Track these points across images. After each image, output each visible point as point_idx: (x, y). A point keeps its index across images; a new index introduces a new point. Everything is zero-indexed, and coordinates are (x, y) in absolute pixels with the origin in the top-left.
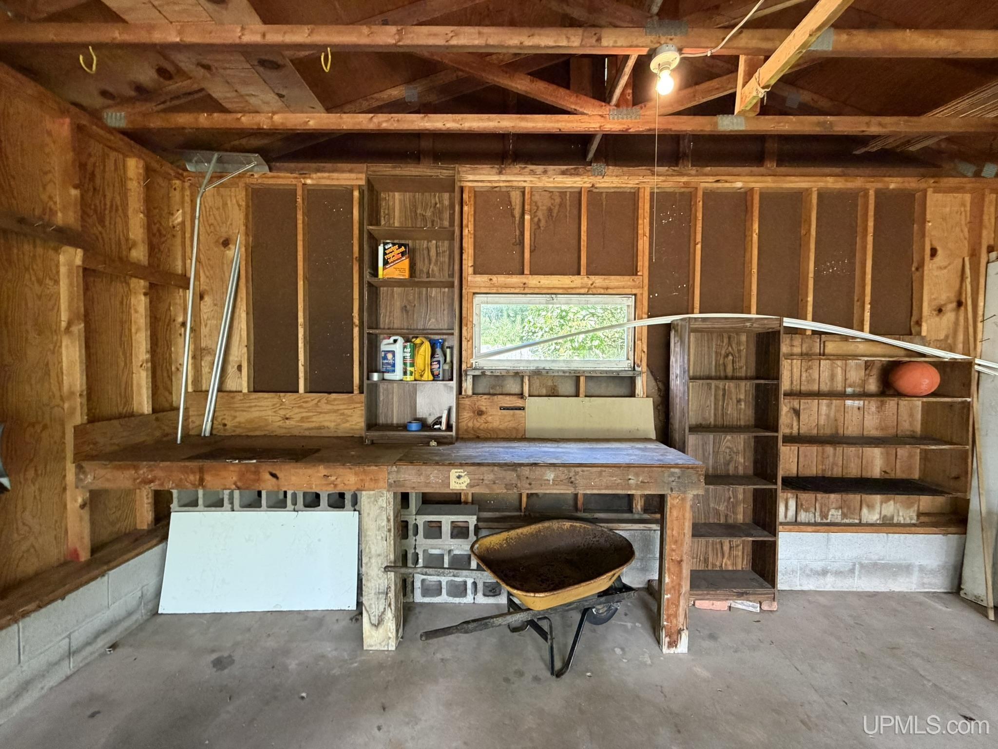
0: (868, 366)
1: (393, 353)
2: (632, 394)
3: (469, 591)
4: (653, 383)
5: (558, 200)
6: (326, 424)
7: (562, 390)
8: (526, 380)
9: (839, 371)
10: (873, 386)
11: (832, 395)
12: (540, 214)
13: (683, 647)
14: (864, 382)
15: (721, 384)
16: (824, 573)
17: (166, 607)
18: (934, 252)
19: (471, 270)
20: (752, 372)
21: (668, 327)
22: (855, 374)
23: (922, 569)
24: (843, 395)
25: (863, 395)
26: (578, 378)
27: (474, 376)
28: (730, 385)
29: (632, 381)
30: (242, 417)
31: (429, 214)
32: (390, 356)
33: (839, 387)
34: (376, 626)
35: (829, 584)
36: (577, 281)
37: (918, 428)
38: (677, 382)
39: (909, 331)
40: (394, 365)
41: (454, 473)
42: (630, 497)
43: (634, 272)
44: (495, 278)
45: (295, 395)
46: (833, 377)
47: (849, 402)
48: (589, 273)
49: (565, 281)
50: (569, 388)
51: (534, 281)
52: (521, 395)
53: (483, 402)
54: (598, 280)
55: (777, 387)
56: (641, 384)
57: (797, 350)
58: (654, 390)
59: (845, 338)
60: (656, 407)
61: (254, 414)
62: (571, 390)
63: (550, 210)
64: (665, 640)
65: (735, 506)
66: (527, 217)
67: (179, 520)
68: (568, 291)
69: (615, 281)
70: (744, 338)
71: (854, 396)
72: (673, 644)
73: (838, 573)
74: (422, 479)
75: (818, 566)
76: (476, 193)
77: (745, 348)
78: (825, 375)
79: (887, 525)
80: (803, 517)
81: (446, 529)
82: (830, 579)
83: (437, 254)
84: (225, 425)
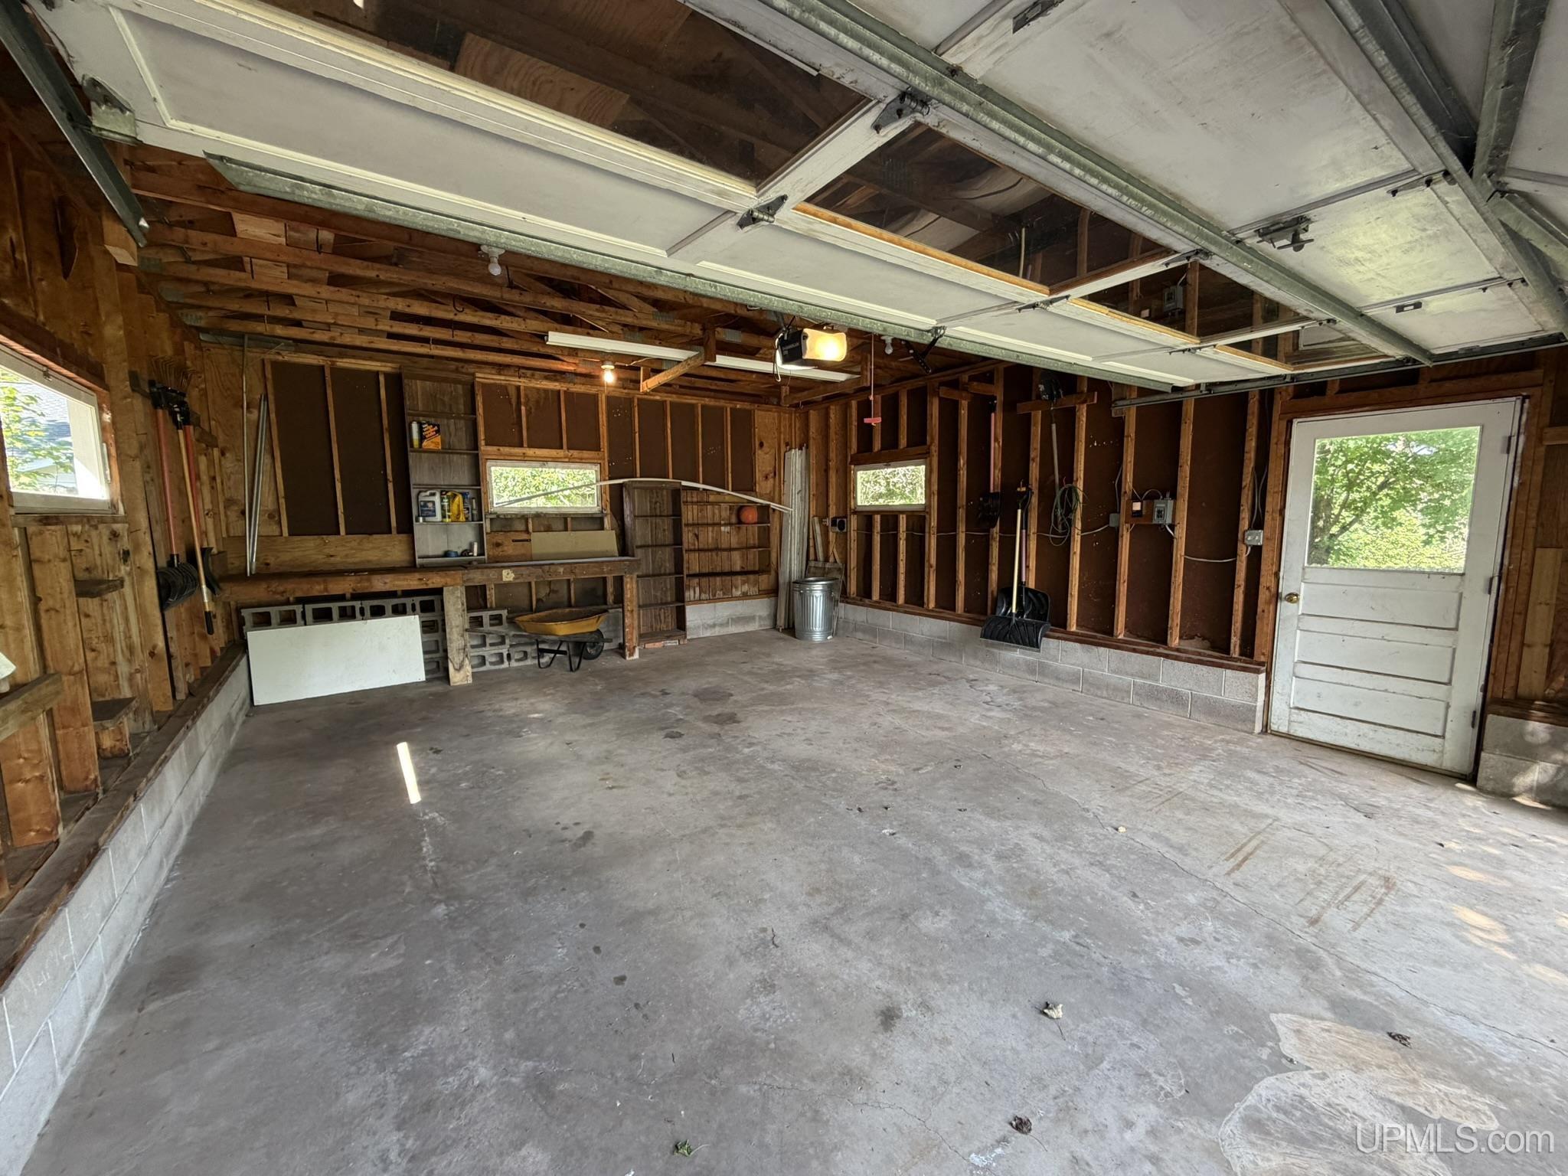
0: (731, 508)
1: (433, 503)
2: (602, 528)
3: (505, 660)
4: (615, 521)
5: (543, 395)
6: (370, 558)
7: (554, 527)
8: (530, 521)
9: (717, 511)
10: (734, 520)
11: (714, 525)
12: (531, 404)
13: (636, 656)
14: (730, 518)
15: (654, 519)
16: (714, 626)
17: (260, 700)
18: (761, 445)
19: (483, 443)
20: (671, 513)
21: (621, 485)
22: (725, 514)
23: (760, 617)
24: (719, 525)
25: (730, 524)
26: (565, 519)
27: (491, 519)
28: (658, 520)
29: (601, 520)
30: (286, 557)
31: (446, 399)
32: (430, 505)
33: (717, 520)
34: (458, 670)
35: (717, 632)
36: (561, 453)
37: (757, 542)
38: (628, 520)
39: (751, 490)
40: (434, 511)
41: (505, 572)
42: (604, 579)
43: (597, 448)
44: (501, 449)
45: (337, 537)
46: (714, 514)
47: (723, 528)
48: (569, 448)
49: (553, 453)
50: (560, 525)
51: (530, 452)
52: (527, 531)
53: (499, 538)
54: (575, 453)
55: (681, 520)
56: (607, 522)
57: (695, 500)
58: (616, 526)
59: (719, 493)
60: (618, 537)
61: (297, 554)
62: (561, 527)
63: (538, 402)
64: (627, 653)
65: (665, 592)
66: (523, 408)
67: (256, 638)
68: (555, 460)
69: (586, 454)
70: (665, 492)
71: (725, 525)
72: (631, 654)
73: (721, 625)
74: (484, 577)
75: (711, 622)
76: (484, 385)
77: (666, 496)
78: (710, 514)
79: (745, 596)
80: (703, 596)
81: (486, 621)
82: (717, 629)
83: (456, 429)
84: (268, 564)
